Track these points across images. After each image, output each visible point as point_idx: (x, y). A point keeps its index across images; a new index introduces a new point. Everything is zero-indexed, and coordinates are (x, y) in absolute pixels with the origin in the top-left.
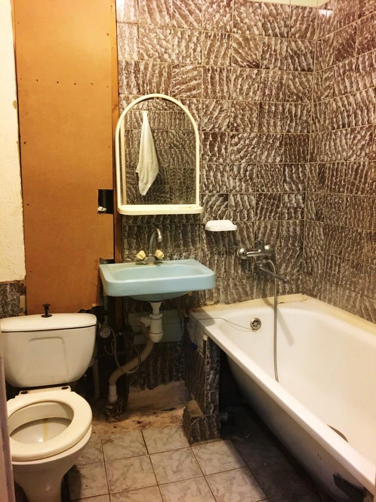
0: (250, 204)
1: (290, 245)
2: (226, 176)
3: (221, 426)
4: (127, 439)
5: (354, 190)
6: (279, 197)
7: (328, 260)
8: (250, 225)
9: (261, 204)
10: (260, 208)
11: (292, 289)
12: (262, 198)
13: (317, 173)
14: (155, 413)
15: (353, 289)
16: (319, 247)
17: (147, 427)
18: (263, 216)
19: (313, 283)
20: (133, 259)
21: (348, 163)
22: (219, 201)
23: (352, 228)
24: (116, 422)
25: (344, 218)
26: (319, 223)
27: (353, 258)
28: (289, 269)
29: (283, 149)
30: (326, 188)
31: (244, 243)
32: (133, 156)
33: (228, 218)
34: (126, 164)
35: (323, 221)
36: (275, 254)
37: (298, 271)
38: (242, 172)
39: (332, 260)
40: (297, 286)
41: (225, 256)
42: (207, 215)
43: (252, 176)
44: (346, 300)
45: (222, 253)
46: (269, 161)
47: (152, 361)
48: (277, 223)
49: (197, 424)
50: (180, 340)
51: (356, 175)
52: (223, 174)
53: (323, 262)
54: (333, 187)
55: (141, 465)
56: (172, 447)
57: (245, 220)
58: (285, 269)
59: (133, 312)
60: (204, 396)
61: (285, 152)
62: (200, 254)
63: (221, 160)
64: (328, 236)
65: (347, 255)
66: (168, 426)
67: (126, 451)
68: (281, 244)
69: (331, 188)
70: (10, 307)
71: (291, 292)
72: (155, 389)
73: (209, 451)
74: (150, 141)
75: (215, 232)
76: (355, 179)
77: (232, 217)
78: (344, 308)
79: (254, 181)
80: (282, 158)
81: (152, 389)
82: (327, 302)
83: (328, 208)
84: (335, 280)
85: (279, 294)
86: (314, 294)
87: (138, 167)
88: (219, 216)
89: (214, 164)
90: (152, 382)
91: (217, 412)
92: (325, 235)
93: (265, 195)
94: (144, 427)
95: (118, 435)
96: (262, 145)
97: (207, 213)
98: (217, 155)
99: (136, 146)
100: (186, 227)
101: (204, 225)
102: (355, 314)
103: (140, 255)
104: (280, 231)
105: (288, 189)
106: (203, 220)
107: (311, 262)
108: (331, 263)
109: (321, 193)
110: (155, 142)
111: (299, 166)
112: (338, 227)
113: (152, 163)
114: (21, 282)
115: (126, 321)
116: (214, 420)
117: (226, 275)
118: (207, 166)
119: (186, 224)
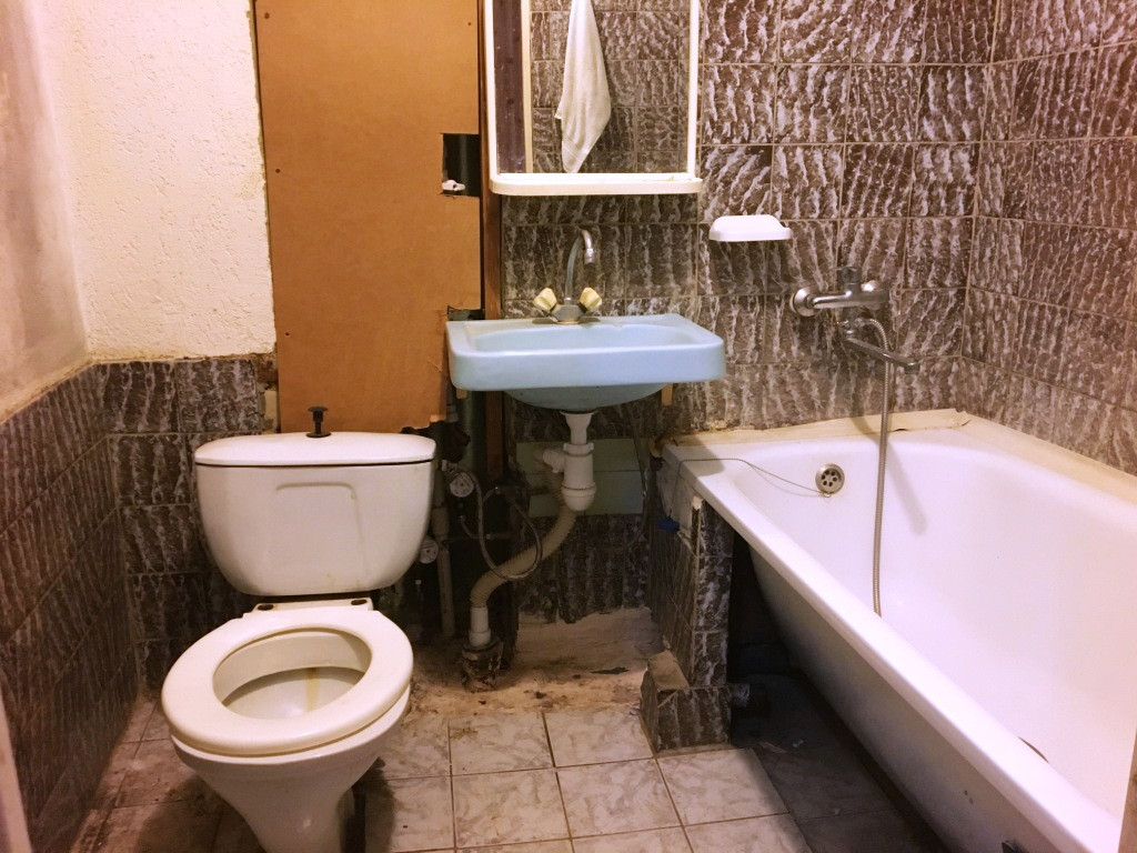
0: (827, 175)
1: (930, 284)
2: (769, 99)
3: (732, 716)
4: (509, 731)
5: (1114, 125)
6: (908, 157)
7: (1030, 319)
8: (827, 229)
9: (858, 174)
10: (854, 185)
11: (930, 397)
12: (860, 157)
13: (1014, 90)
14: (577, 677)
15: (1092, 393)
16: (1009, 287)
17: (556, 706)
18: (862, 206)
19: (986, 383)
20: (527, 310)
21: (1101, 51)
22: (748, 166)
23: (1100, 230)
24: (486, 691)
25: (1080, 205)
26: (1012, 222)
27: (1099, 311)
28: (925, 347)
29: (923, 26)
30: (1037, 128)
31: (809, 277)
32: (551, 79)
33: (770, 210)
34: (533, 97)
35: (1022, 217)
36: (890, 306)
37: (949, 351)
38: (809, 89)
39: (1041, 318)
40: (945, 390)
41: (758, 308)
42: (714, 202)
43: (837, 100)
44: (1073, 422)
45: (750, 300)
46: (885, 58)
47: (573, 557)
48: (899, 226)
49: (673, 707)
50: (639, 510)
51: (1121, 84)
52: (760, 94)
53: (1017, 324)
54: (1055, 121)
55: (535, 790)
56: (612, 754)
57: (815, 216)
58: (913, 345)
59: (528, 440)
60: (690, 642)
61: (928, 34)
62: (695, 302)
63: (756, 56)
64: (1034, 257)
65: (1082, 302)
66: (606, 708)
67: (503, 757)
68: (906, 279)
69: (1049, 125)
70: (242, 415)
71: (927, 405)
72: (578, 622)
73: (699, 772)
74: (592, 40)
75: (733, 244)
76: (1119, 93)
77: (780, 207)
78: (1068, 442)
79: (843, 112)
80: (920, 51)
81: (574, 622)
82: (1020, 427)
83: (1039, 181)
84: (1046, 371)
85: (896, 408)
86: (989, 408)
87: (561, 105)
88: (747, 205)
89: (736, 67)
90: (573, 606)
91: (722, 681)
92: (1025, 254)
93: (870, 151)
94: (549, 706)
95: (488, 720)
96: (867, 15)
97: (714, 196)
98: (747, 42)
99: (558, 55)
100: (661, 232)
101: (706, 228)
102: (1095, 458)
103: (544, 300)
104: (907, 245)
105: (931, 134)
106: (703, 214)
107: (984, 327)
108: (1039, 328)
109: (1023, 140)
110: (604, 42)
111: (966, 73)
112: (1063, 229)
113: (595, 94)
114: (267, 359)
115: (510, 459)
116: (714, 700)
117: (760, 358)
118: (719, 71)
119: (661, 224)
